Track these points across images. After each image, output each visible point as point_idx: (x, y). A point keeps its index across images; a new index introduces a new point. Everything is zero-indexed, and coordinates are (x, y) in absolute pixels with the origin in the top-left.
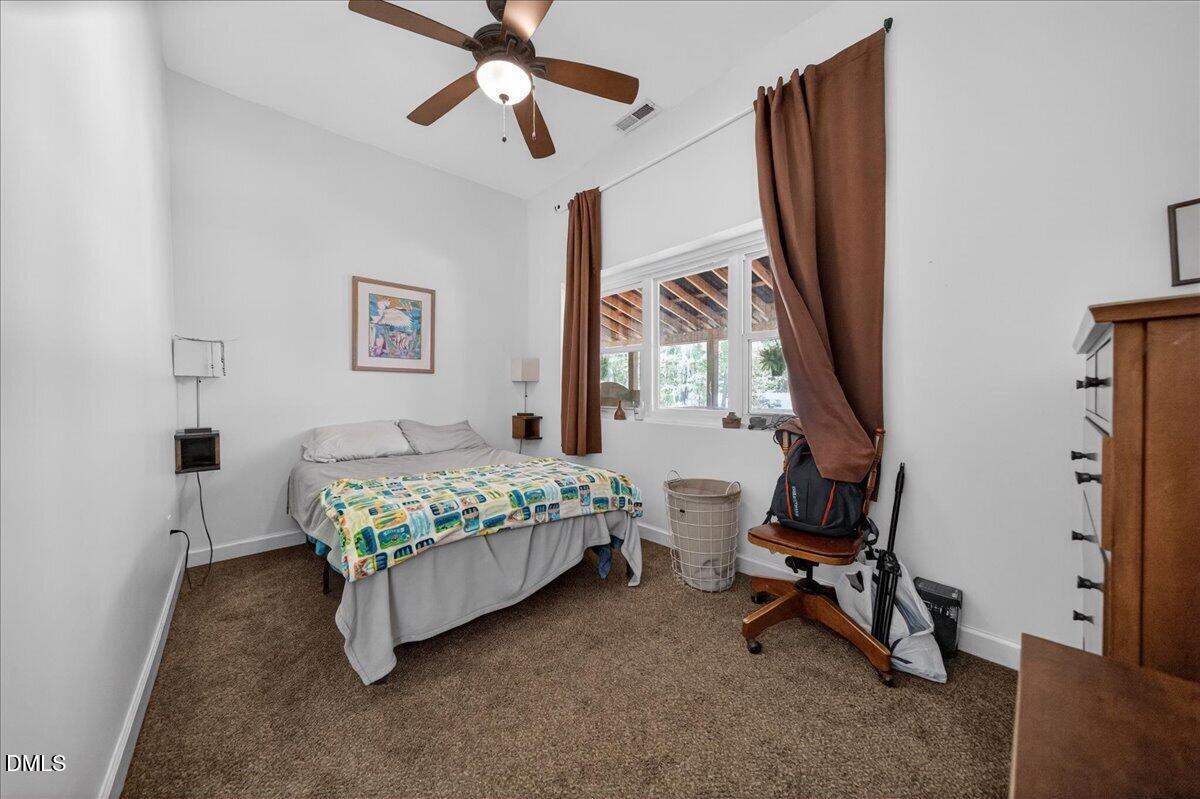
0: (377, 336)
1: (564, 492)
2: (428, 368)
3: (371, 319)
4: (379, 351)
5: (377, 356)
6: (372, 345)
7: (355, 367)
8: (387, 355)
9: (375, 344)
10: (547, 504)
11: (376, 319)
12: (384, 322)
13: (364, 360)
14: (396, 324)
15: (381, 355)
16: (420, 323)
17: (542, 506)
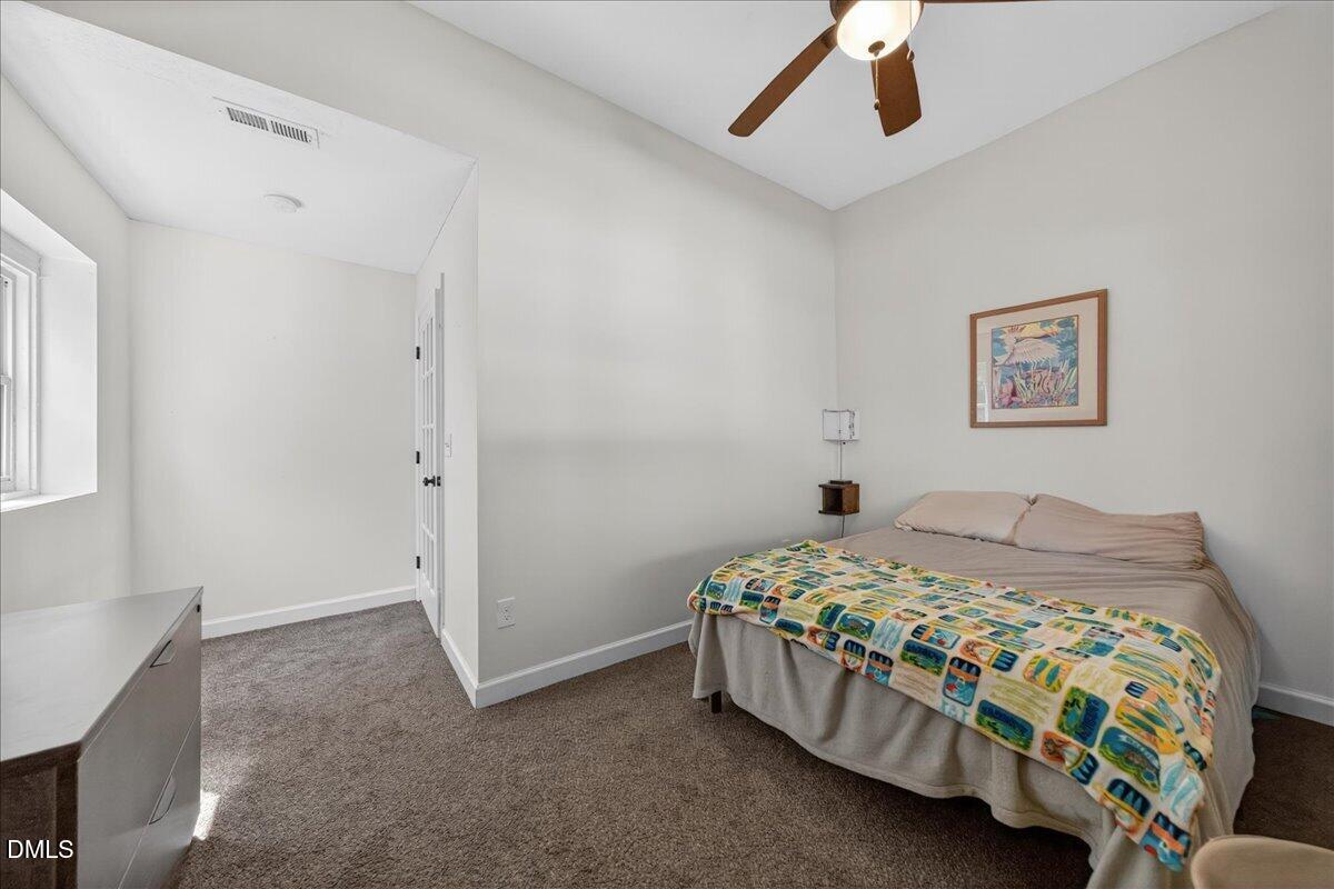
0: (1003, 382)
1: (909, 647)
2: (1094, 416)
3: (994, 361)
4: (1006, 401)
5: (1003, 407)
6: (997, 393)
7: (974, 424)
8: (1020, 405)
9: (1001, 392)
10: (869, 646)
11: (1001, 359)
12: (1013, 361)
13: (985, 415)
14: (1032, 359)
15: (1010, 405)
16: (1077, 349)
17: (858, 645)
